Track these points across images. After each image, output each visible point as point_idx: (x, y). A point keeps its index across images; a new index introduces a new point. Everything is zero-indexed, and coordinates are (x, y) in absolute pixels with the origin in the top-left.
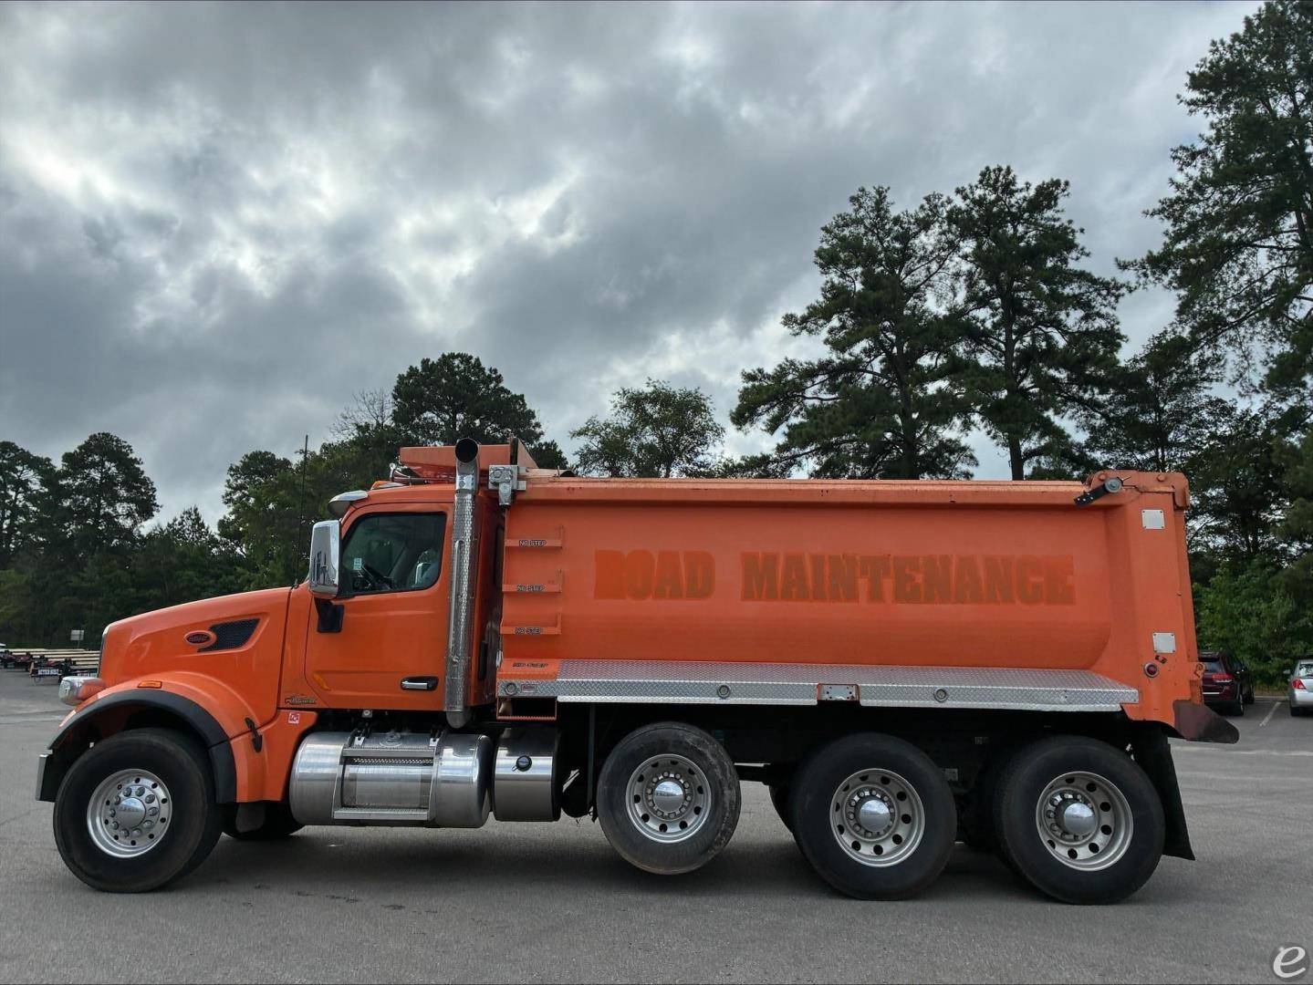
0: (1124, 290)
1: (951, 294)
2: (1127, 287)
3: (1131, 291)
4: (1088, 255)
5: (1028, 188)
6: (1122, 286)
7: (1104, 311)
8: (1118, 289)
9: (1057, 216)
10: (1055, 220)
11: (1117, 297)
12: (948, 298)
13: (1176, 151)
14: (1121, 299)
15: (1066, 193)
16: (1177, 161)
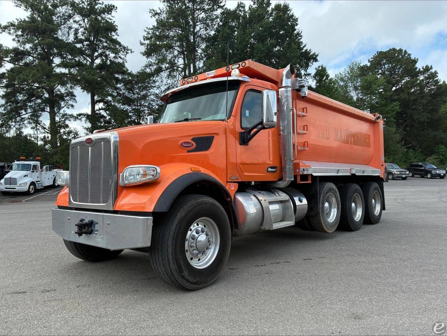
0: (129, 52)
1: (67, 35)
2: (131, 51)
3: (131, 52)
4: (118, 35)
5: (103, 4)
6: (130, 50)
7: (122, 57)
8: (128, 50)
9: (111, 18)
10: (111, 19)
11: (127, 53)
12: (66, 36)
13: (151, 10)
14: (128, 54)
15: (116, 11)
16: (151, 13)
